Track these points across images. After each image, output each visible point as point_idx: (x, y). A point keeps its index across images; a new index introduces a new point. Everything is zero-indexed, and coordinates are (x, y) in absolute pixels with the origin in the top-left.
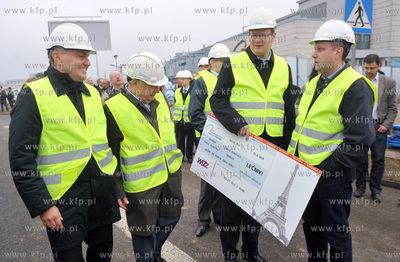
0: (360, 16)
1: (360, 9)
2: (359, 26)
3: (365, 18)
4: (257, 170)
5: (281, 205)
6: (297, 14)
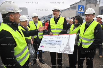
0: (81, 9)
1: (81, 8)
2: (81, 11)
3: (82, 10)
4: (59, 41)
5: (68, 45)
6: (70, 8)
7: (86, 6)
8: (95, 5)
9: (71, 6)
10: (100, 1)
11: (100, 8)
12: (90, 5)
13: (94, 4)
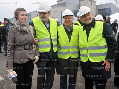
6: (57, 5)
7: (80, 4)
8: (91, 2)
9: (58, 1)
11: (97, 6)
12: (85, 2)
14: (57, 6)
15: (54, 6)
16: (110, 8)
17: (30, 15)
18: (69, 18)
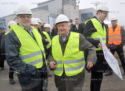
8: (74, 7)
9: (38, 5)
10: (79, 2)
12: (68, 6)
13: (73, 5)
14: (38, 9)
15: (34, 9)
16: (92, 13)
17: (4, 20)
18: (63, 26)
